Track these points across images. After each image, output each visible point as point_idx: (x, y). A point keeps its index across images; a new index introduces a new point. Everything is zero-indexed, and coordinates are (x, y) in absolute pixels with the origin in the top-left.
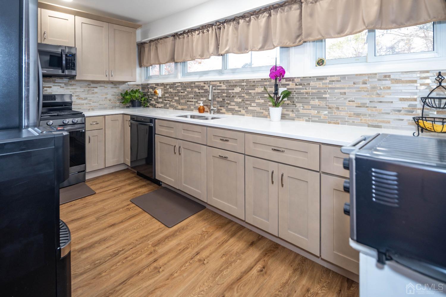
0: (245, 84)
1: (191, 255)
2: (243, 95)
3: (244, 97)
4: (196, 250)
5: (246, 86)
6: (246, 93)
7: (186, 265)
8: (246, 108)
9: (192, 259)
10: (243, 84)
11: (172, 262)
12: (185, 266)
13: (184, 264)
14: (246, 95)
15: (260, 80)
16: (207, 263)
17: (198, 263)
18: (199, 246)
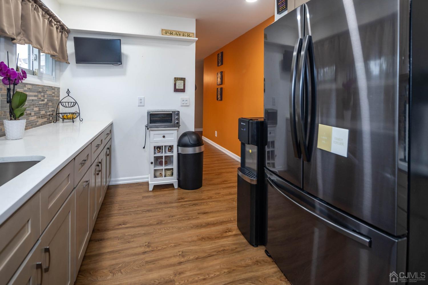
1: (151, 254)
4: (142, 256)
7: (160, 248)
9: (152, 251)
11: (169, 256)
12: (162, 247)
13: (162, 249)
16: (146, 242)
17: (152, 245)
18: (137, 258)
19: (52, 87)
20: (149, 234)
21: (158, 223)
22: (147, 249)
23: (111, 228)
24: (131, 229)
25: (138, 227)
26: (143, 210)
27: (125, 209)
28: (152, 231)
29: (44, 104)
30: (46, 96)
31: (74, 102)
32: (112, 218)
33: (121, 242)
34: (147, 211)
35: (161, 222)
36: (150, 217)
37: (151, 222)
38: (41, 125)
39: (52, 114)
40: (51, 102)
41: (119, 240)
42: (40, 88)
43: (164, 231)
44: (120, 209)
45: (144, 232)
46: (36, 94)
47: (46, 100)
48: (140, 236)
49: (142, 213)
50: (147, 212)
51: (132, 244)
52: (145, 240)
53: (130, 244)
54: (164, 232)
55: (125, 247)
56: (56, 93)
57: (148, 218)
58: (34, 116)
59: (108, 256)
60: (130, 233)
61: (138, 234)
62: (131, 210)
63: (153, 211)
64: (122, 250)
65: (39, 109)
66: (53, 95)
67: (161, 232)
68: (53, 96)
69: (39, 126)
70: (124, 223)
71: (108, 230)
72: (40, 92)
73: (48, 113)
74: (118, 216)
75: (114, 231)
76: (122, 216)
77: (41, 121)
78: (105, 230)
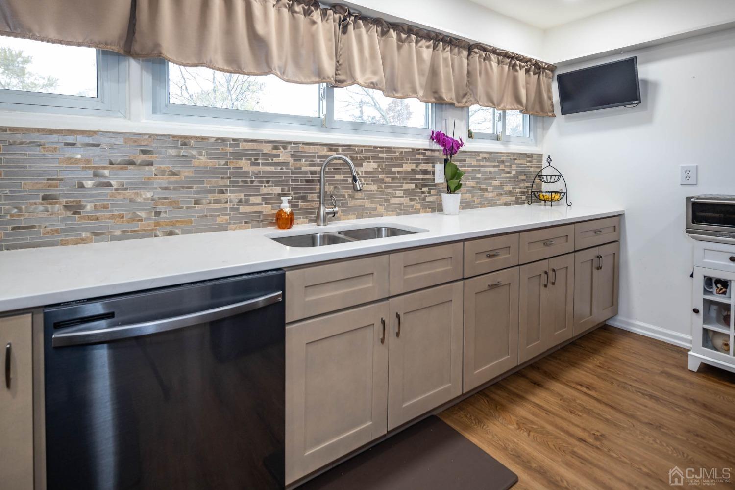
0: (384, 155)
1: (590, 449)
2: (380, 176)
3: (382, 180)
4: (574, 442)
5: (386, 159)
6: (386, 173)
7: (616, 456)
8: (386, 201)
9: (598, 448)
10: (381, 155)
12: (621, 458)
13: (617, 459)
14: (387, 177)
15: (411, 150)
16: (598, 431)
17: (605, 442)
18: (564, 437)
19: (526, 154)
20: (615, 425)
21: (651, 424)
22: (591, 441)
23: (563, 380)
24: (593, 400)
25: (606, 404)
26: (640, 389)
27: (610, 371)
28: (625, 426)
29: (510, 177)
30: (514, 167)
31: (559, 176)
32: (578, 370)
33: (562, 406)
34: (647, 395)
35: (660, 427)
36: (646, 406)
37: (639, 413)
38: (505, 204)
39: (527, 192)
40: (525, 175)
41: (560, 400)
42: (503, 156)
43: (651, 442)
44: (601, 366)
45: (610, 417)
46: (496, 164)
47: (514, 172)
48: (598, 418)
49: (633, 392)
50: (647, 397)
51: (574, 417)
52: (601, 427)
53: (571, 416)
54: (648, 442)
55: (560, 414)
56: (534, 162)
57: (638, 405)
58: (493, 192)
59: (530, 406)
60: (584, 404)
61: (598, 414)
62: (619, 378)
63: (661, 402)
64: (553, 414)
65: (501, 183)
66: (529, 164)
67: (642, 439)
68: (528, 167)
69: (500, 205)
70: (589, 387)
71: (558, 380)
72: (503, 161)
73: (518, 190)
74: (590, 373)
75: (563, 386)
76: (596, 377)
77: (504, 199)
78: (554, 378)
